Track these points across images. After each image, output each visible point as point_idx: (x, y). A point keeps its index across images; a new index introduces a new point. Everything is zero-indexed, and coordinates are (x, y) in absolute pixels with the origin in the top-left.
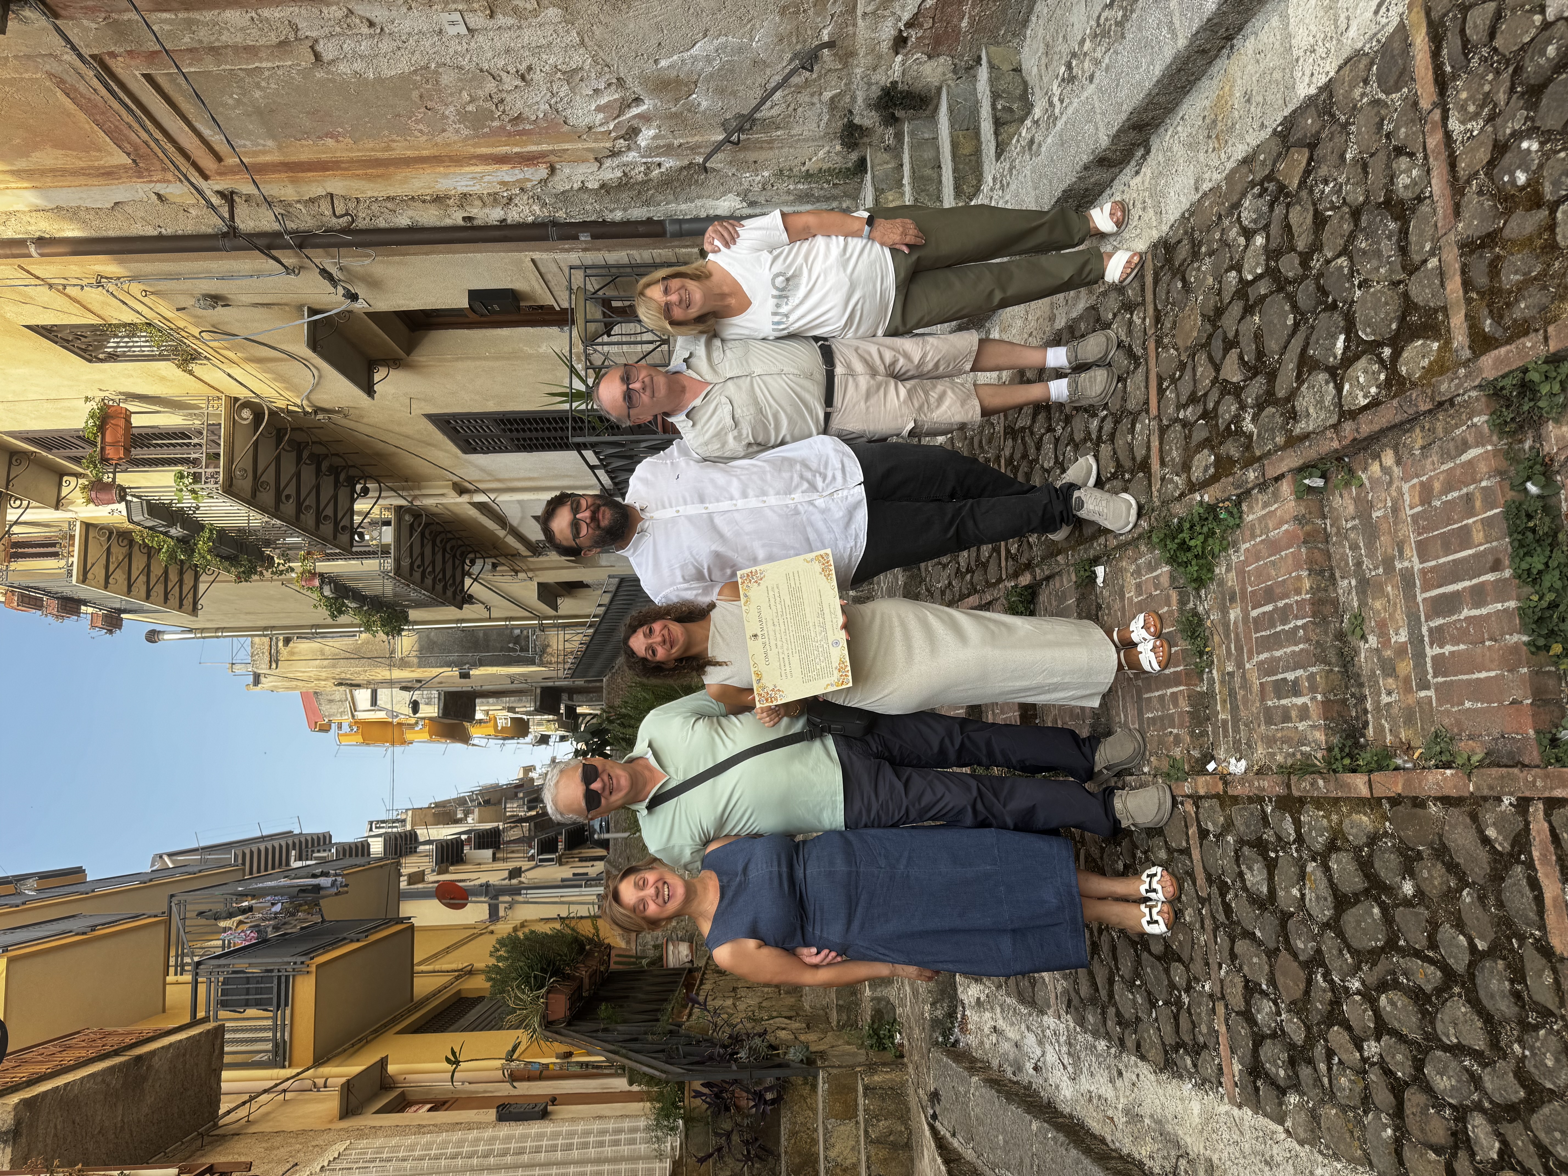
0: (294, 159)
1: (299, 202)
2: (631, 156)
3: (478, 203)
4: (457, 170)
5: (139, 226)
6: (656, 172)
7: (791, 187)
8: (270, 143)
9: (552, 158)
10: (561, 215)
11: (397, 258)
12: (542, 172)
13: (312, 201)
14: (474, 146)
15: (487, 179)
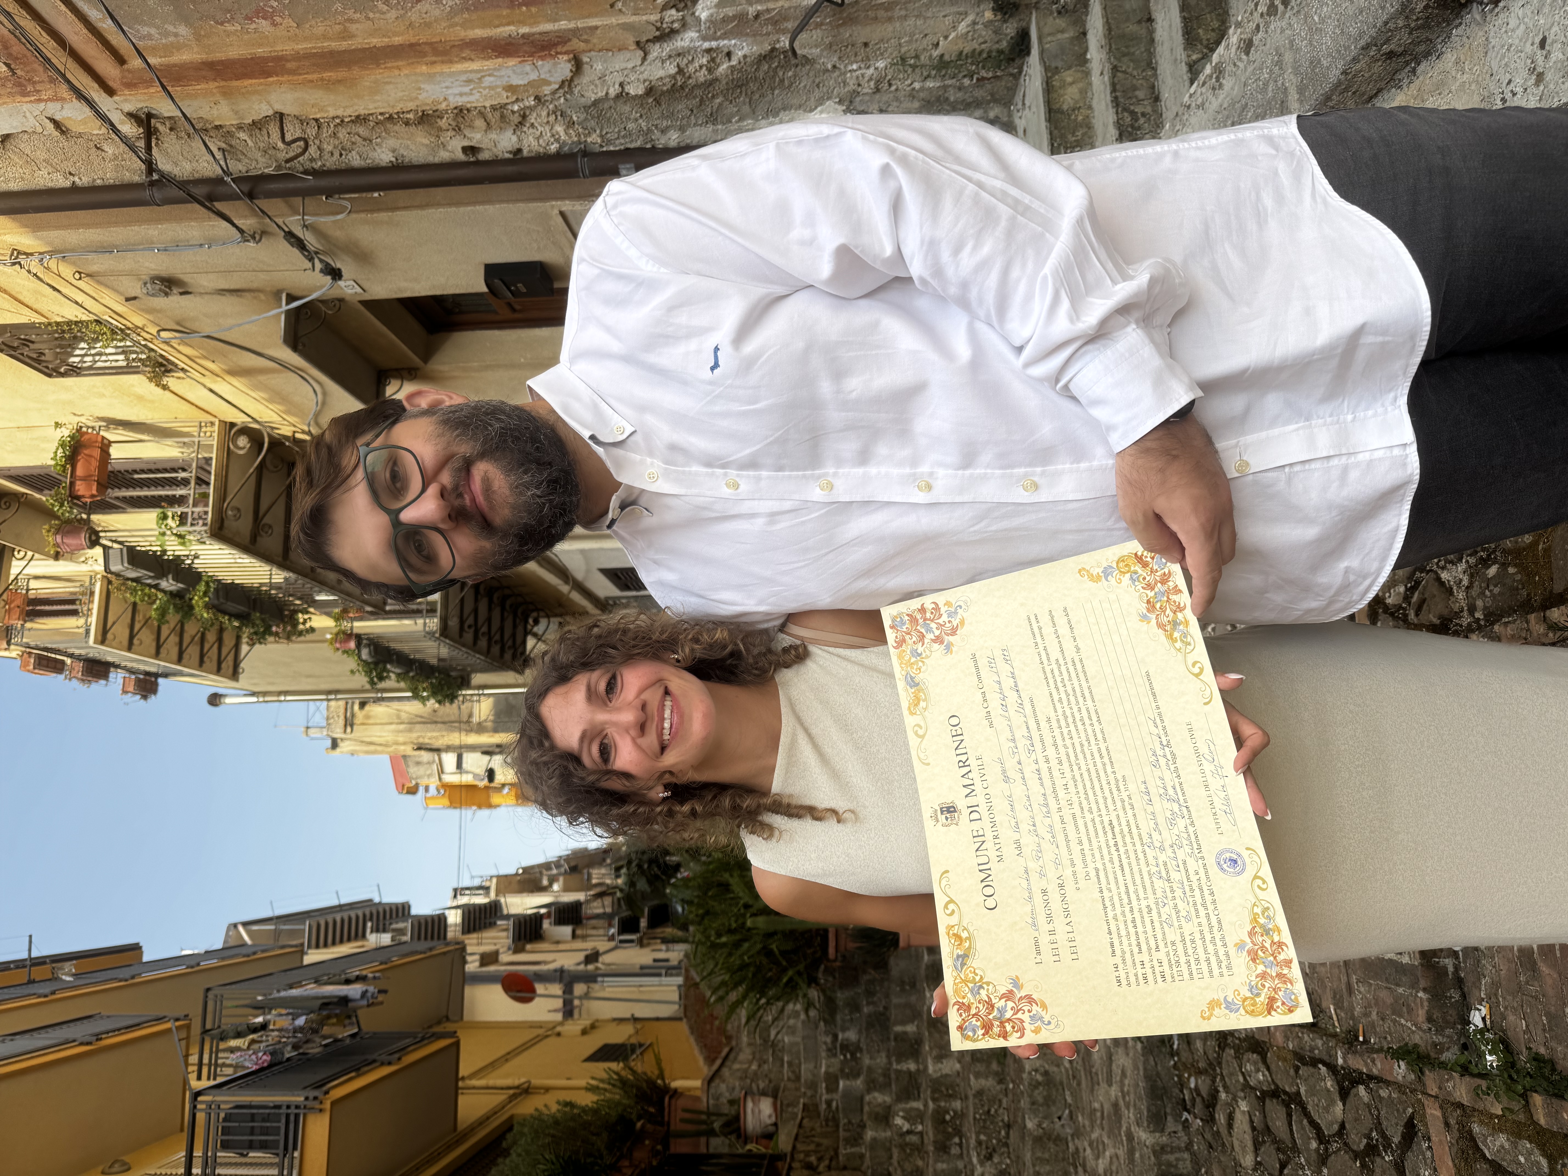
0: (219, 56)
1: (240, 127)
2: (688, 39)
3: (480, 123)
4: (446, 69)
5: (44, 172)
6: (723, 67)
7: (917, 85)
8: (183, 30)
9: (576, 44)
10: (594, 138)
11: (383, 216)
12: (563, 68)
13: (257, 125)
14: (464, 25)
15: (488, 81)
